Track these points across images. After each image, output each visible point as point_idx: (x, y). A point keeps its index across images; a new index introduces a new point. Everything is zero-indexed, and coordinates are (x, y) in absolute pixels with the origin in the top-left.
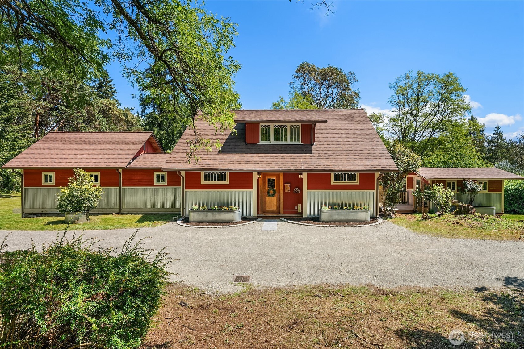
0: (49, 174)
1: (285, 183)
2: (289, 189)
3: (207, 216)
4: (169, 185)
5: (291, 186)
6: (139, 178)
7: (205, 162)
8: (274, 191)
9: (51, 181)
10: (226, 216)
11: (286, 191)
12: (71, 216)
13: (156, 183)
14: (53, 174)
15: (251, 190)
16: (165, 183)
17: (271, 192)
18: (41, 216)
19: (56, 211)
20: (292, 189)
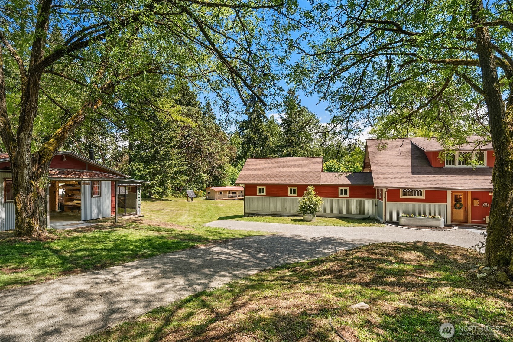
0: (262, 187)
1: (473, 199)
2: (478, 204)
3: (417, 222)
4: (350, 197)
5: (479, 201)
6: (326, 192)
7: (406, 182)
8: (461, 205)
9: (263, 192)
10: (434, 223)
11: (475, 205)
12: (307, 217)
13: (340, 195)
14: (264, 188)
15: (446, 204)
16: (347, 195)
17: (458, 205)
18: (280, 216)
19: (297, 213)
20: (481, 204)
